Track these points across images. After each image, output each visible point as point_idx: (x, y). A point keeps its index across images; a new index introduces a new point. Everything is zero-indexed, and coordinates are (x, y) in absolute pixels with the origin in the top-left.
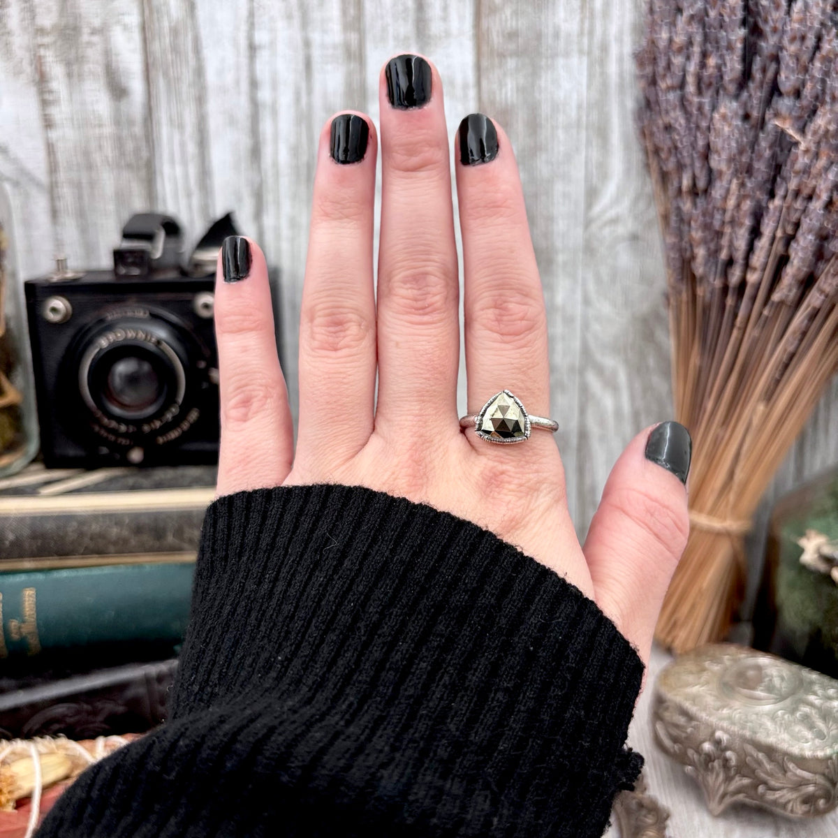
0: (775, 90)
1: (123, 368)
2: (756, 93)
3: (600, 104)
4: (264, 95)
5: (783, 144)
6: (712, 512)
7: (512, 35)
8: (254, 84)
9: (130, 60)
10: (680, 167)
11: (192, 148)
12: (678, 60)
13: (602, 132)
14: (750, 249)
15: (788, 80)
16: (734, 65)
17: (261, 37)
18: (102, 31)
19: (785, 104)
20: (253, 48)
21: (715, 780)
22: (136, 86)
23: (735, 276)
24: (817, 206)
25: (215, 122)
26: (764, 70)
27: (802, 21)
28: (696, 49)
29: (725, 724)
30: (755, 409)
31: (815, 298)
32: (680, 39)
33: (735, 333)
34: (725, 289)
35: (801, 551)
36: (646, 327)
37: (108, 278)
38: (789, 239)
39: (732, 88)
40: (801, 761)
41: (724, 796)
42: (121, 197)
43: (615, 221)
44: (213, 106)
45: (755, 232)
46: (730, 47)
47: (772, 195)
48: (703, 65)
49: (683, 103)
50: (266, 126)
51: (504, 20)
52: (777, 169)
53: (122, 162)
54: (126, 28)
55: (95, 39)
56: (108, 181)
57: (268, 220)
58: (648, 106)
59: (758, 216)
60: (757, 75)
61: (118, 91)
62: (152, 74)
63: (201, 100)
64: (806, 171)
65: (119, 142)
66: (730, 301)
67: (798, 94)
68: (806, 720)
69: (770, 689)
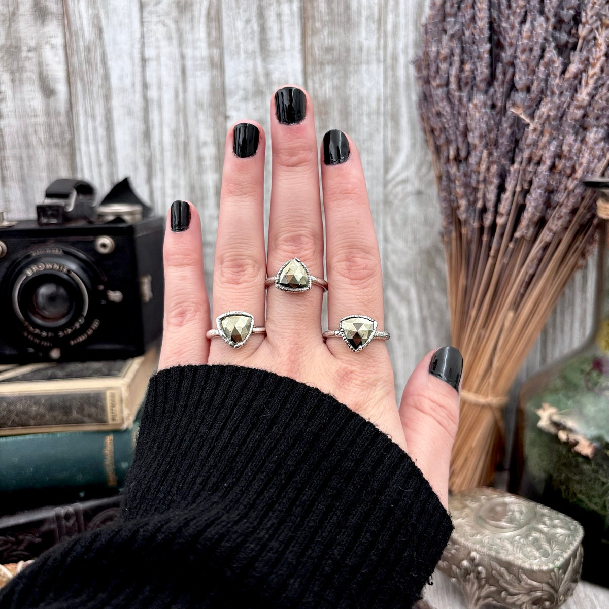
0: (512, 87)
1: (44, 291)
2: (499, 89)
3: (393, 98)
4: (153, 93)
5: (518, 125)
6: (477, 391)
7: (329, 50)
8: (145, 86)
9: (57, 69)
10: (448, 142)
11: (101, 132)
12: (444, 66)
13: (395, 118)
14: (498, 200)
15: (521, 80)
16: (483, 70)
17: (150, 53)
18: (36, 49)
19: (519, 97)
20: (144, 60)
21: (471, 588)
22: (61, 88)
23: (488, 220)
24: (544, 169)
25: (118, 113)
26: (505, 74)
27: (530, 38)
28: (456, 58)
29: (478, 547)
30: (506, 315)
31: (545, 236)
32: (445, 51)
33: (490, 261)
34: (481, 229)
35: (538, 418)
36: (429, 257)
37: (34, 226)
38: (526, 193)
39: (482, 86)
40: (531, 573)
41: (478, 599)
42: (51, 167)
43: (405, 181)
44: (116, 102)
45: (501, 189)
46: (479, 57)
47: (512, 162)
48: (461, 70)
49: (448, 97)
50: (154, 116)
51: (322, 39)
52: (516, 142)
53: (52, 143)
54: (53, 46)
55: (31, 55)
56: (42, 156)
57: (157, 183)
58: (426, 99)
59: (503, 176)
60: (500, 77)
61: (48, 92)
62: (72, 80)
63: (107, 98)
64: (535, 144)
65: (49, 127)
66: (485, 238)
67: (528, 90)
68: (536, 543)
69: (511, 521)
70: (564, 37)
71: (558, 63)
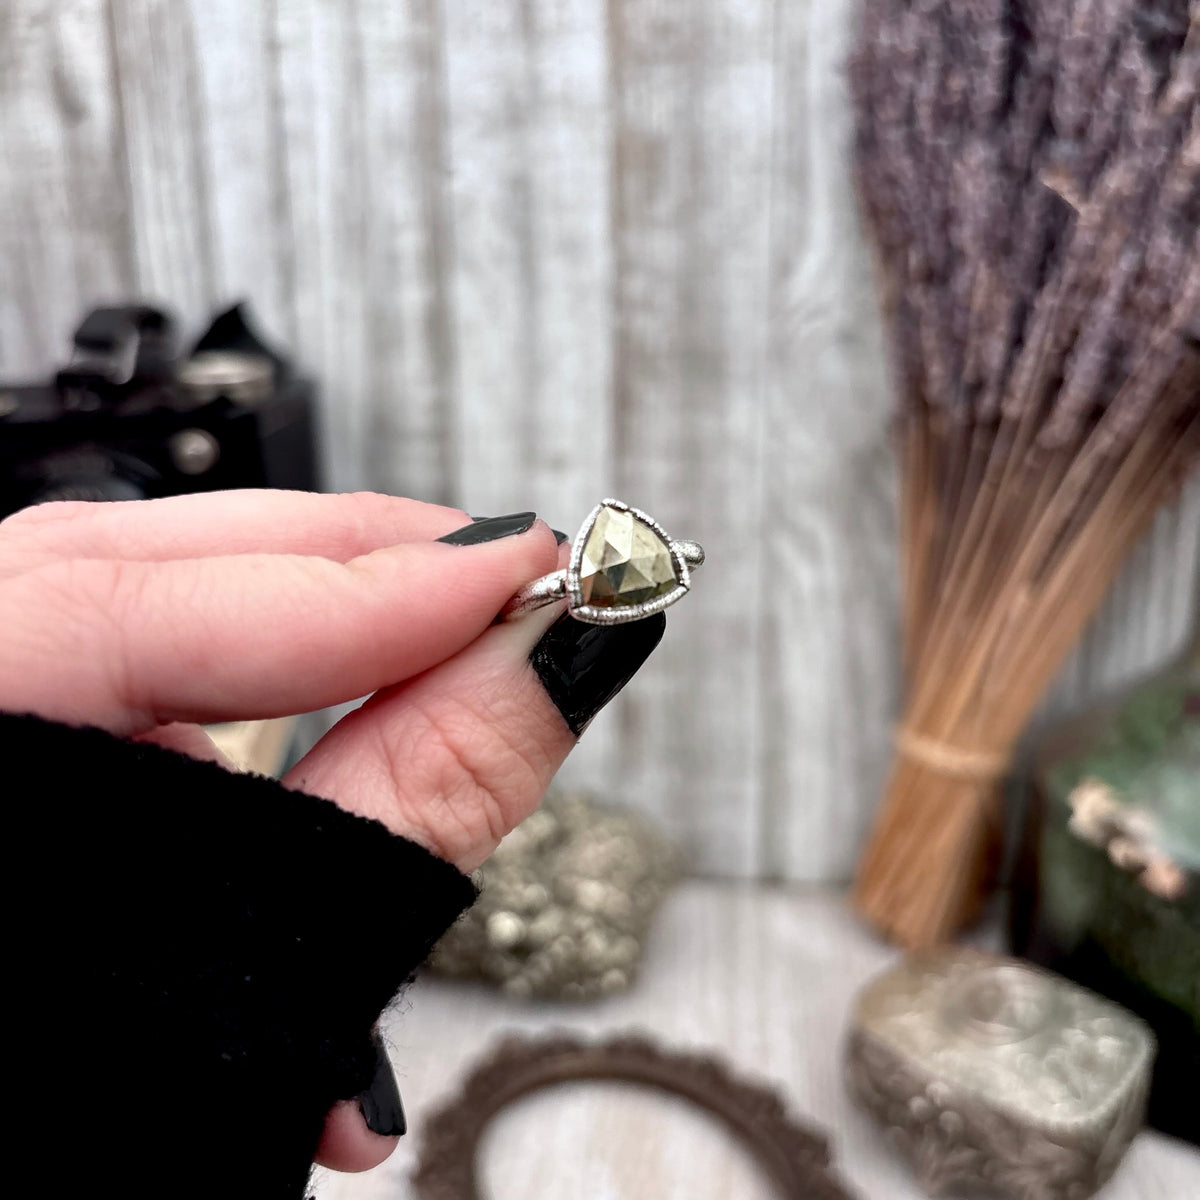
0: (1047, 127)
2: (1020, 131)
7: (664, 30)
9: (88, 59)
14: (1009, 365)
15: (1068, 111)
16: (988, 88)
17: (285, 28)
18: (44, 19)
19: (1064, 149)
20: (273, 47)
21: (930, 1150)
22: (98, 102)
23: (988, 402)
24: (1106, 308)
25: (220, 158)
26: (1031, 99)
27: (1090, 27)
28: (932, 65)
29: (941, 1073)
30: (1016, 598)
31: (1104, 440)
34: (971, 425)
38: (1067, 351)
41: (939, 1171)
45: (1017, 341)
48: (942, 87)
49: (914, 144)
51: (650, 9)
52: (1052, 245)
54: (81, 16)
55: (38, 32)
58: (866, 144)
59: (1022, 315)
60: (1021, 102)
61: (70, 107)
62: (125, 86)
66: (977, 443)
67: (1081, 132)
68: (1060, 1074)
69: (1011, 1020)
70: (1160, 21)
71: (1146, 78)
